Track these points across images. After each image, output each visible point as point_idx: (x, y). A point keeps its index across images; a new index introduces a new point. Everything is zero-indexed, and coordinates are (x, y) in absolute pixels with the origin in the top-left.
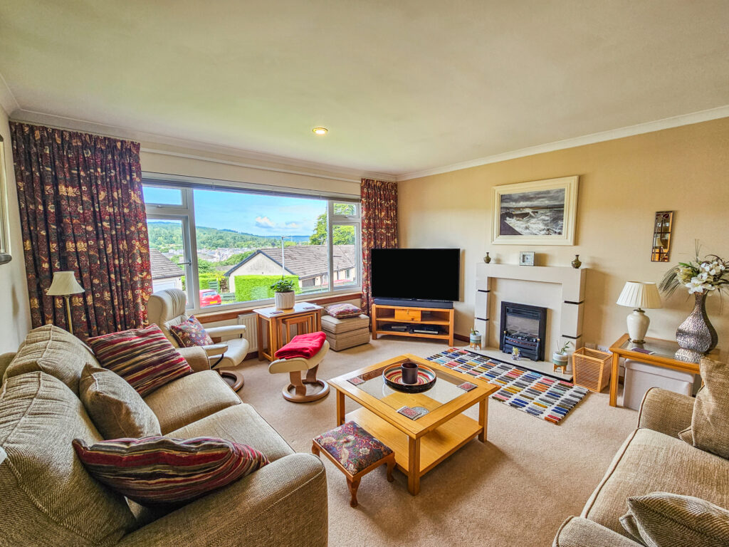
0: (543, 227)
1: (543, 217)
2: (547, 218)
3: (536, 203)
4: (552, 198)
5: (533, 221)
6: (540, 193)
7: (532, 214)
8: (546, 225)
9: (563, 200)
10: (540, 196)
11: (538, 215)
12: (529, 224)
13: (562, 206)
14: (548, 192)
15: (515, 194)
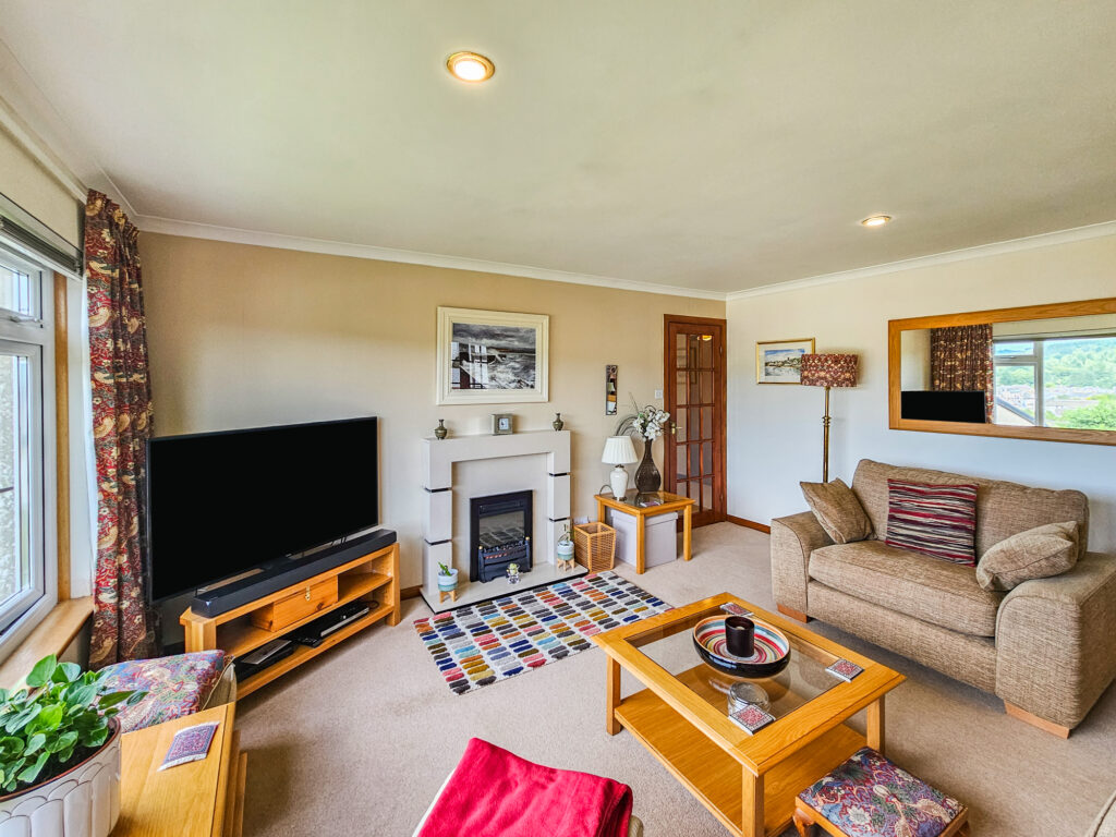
0: (513, 378)
1: (512, 364)
2: (517, 366)
3: (503, 343)
4: (522, 339)
5: (501, 368)
6: (507, 330)
7: (499, 358)
8: (516, 375)
9: (534, 343)
10: (508, 333)
11: (506, 360)
12: (495, 372)
13: (533, 351)
14: (517, 330)
15: (474, 326)
